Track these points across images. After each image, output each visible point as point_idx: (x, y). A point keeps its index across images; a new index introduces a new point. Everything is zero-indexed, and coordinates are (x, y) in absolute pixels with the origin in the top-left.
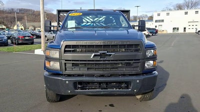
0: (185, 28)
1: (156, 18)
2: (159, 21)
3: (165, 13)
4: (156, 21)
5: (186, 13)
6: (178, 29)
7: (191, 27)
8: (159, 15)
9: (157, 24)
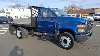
0: (20, 17)
1: (6, 11)
2: (8, 13)
3: (10, 9)
4: (6, 13)
5: (20, 10)
6: (17, 17)
7: (23, 16)
8: (7, 10)
9: (7, 15)
